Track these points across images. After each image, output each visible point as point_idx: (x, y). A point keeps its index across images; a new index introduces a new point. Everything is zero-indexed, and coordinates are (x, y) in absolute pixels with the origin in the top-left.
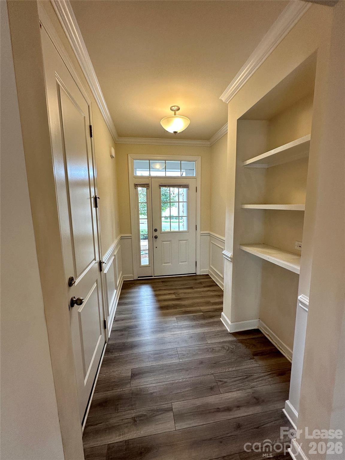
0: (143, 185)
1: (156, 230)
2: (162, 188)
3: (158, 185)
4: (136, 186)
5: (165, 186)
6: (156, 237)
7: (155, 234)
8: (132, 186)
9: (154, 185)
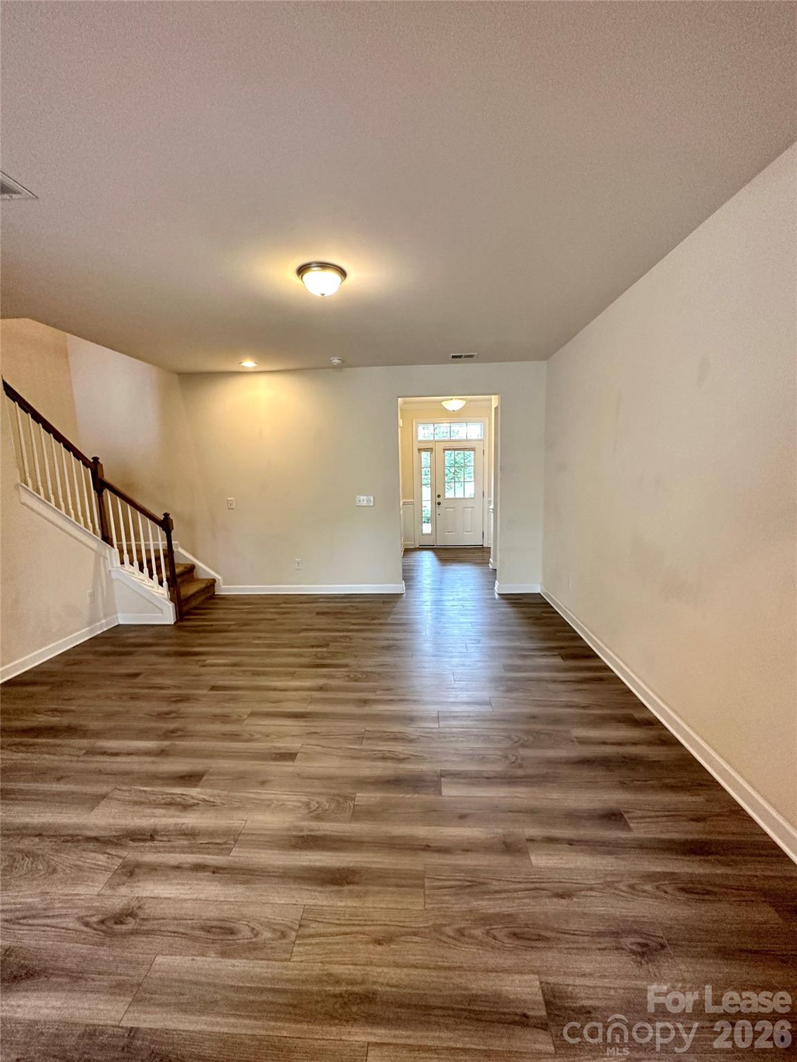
0: (426, 450)
1: (439, 496)
2: (446, 452)
3: (442, 448)
4: (420, 450)
5: (449, 450)
6: (439, 504)
7: (438, 500)
8: (416, 451)
9: (439, 447)
